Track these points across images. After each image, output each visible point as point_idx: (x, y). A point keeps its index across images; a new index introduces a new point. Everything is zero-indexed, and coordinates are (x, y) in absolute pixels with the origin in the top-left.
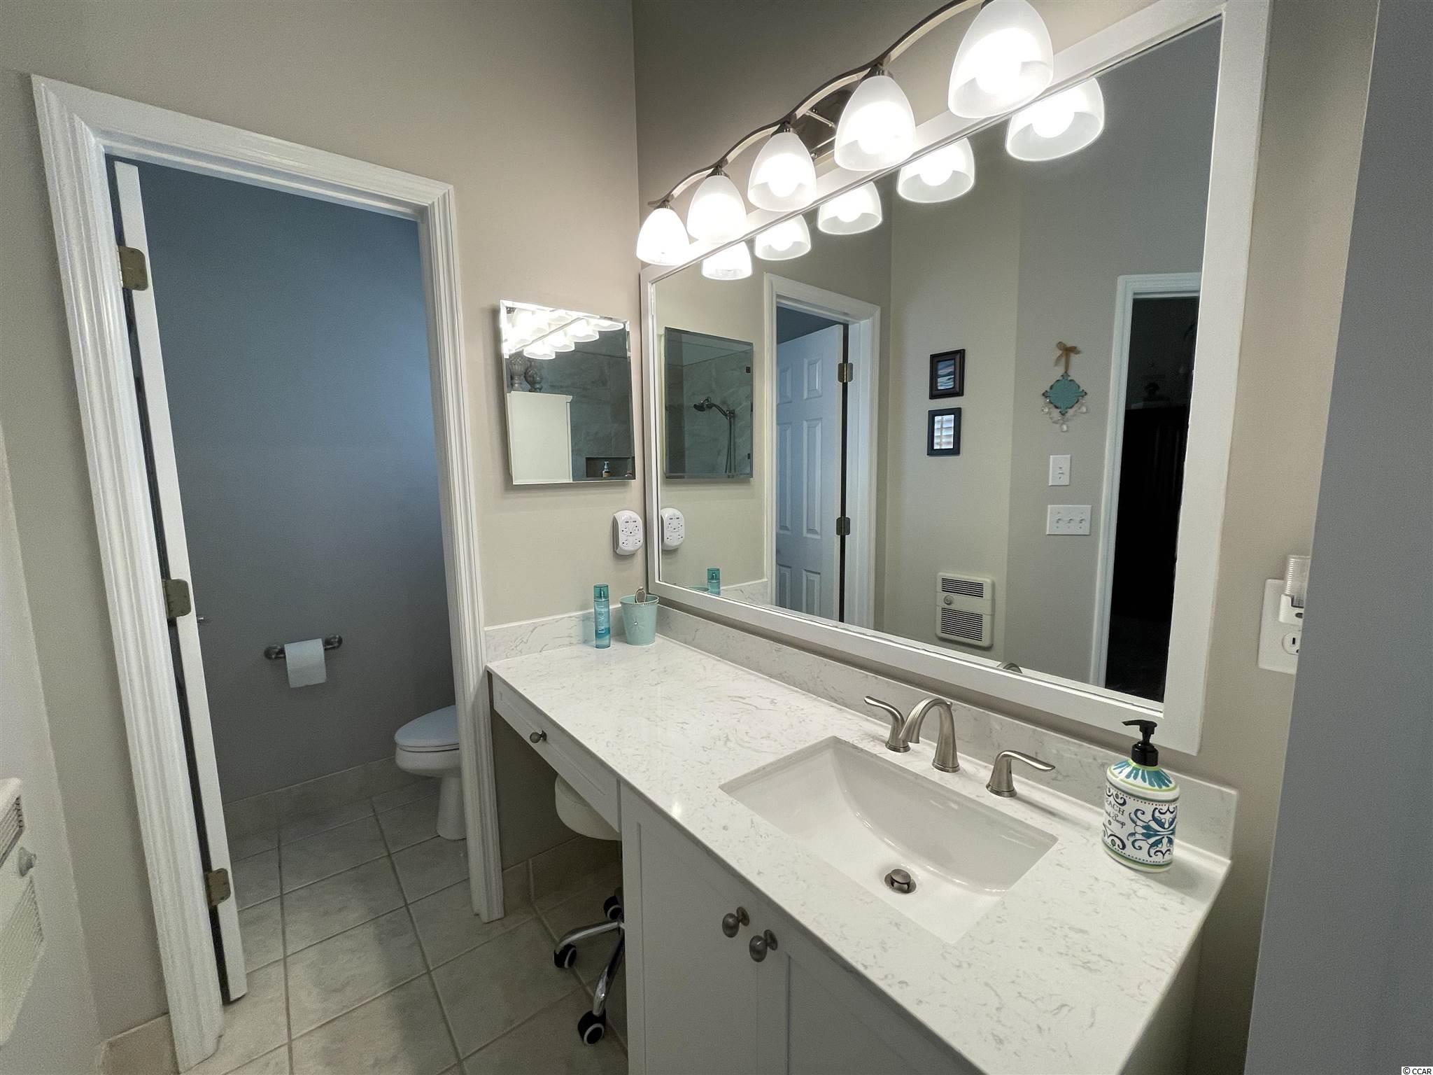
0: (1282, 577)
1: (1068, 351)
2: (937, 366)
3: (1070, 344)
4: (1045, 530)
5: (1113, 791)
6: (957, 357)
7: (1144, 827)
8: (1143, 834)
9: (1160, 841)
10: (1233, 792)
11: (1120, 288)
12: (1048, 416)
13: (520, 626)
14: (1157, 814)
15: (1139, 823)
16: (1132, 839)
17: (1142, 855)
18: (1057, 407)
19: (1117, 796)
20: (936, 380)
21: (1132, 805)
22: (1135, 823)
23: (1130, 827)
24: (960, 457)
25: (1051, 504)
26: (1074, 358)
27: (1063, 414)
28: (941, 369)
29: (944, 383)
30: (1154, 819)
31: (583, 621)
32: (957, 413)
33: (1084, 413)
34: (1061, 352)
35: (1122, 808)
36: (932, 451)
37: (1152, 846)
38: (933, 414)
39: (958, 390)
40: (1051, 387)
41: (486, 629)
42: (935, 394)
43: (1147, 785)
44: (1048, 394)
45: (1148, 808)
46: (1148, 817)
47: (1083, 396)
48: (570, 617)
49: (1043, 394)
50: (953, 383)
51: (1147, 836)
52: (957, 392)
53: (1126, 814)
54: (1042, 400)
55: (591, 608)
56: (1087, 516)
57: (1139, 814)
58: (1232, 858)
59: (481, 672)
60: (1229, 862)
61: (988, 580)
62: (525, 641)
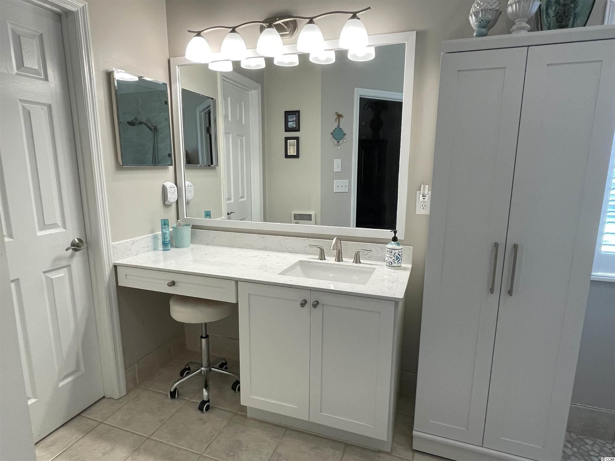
0: (420, 190)
1: (339, 116)
2: (287, 116)
3: (340, 113)
4: (333, 191)
5: (389, 250)
6: (297, 113)
7: (396, 257)
8: (396, 259)
9: (399, 260)
10: (412, 247)
11: (356, 92)
12: (333, 142)
13: (127, 242)
14: (399, 253)
15: (395, 256)
16: (394, 261)
17: (396, 265)
18: (336, 140)
19: (390, 251)
20: (288, 123)
21: (394, 251)
22: (394, 256)
23: (393, 258)
24: (299, 159)
25: (335, 179)
26: (341, 119)
27: (338, 142)
28: (290, 118)
29: (291, 124)
30: (398, 254)
31: (153, 238)
32: (297, 139)
33: (345, 142)
34: (337, 116)
35: (391, 253)
36: (287, 156)
37: (398, 261)
38: (287, 139)
39: (297, 128)
40: (334, 131)
41: (113, 243)
42: (287, 130)
43: (396, 246)
44: (333, 134)
45: (397, 251)
46: (397, 254)
47: (344, 135)
48: (148, 237)
49: (331, 133)
50: (295, 125)
51: (397, 259)
52: (297, 129)
53: (392, 255)
54: (331, 136)
55: (159, 231)
56: (347, 185)
57: (395, 254)
58: (412, 264)
59: (111, 267)
60: (411, 265)
61: (313, 213)
62: (129, 249)
